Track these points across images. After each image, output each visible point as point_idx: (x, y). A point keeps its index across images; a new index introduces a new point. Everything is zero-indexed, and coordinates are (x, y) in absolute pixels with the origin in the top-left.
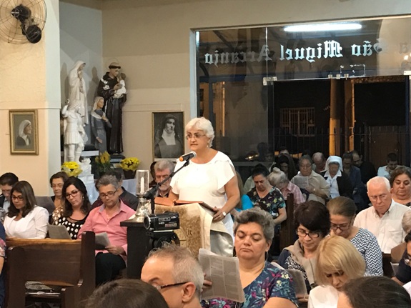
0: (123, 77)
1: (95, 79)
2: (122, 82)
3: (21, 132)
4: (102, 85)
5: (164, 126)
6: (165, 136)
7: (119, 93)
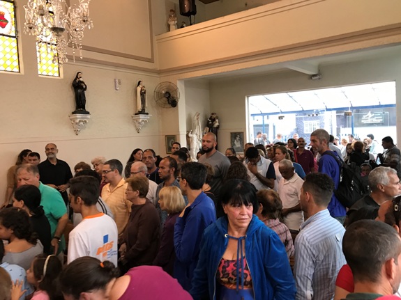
0: (217, 118)
1: (206, 119)
2: (217, 120)
3: (170, 145)
4: (209, 121)
5: (235, 138)
6: (235, 142)
7: (216, 124)
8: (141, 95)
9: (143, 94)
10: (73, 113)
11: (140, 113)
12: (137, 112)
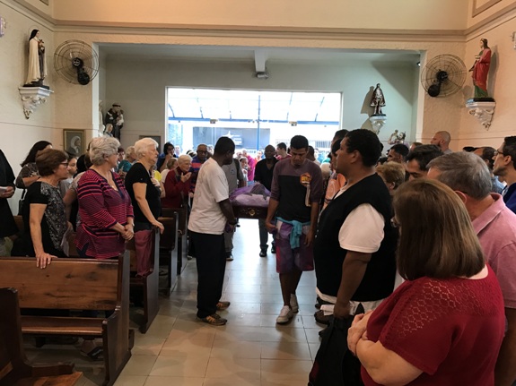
2: (121, 116)
4: (108, 116)
8: (39, 54)
9: (41, 53)
11: (35, 84)
12: (29, 81)
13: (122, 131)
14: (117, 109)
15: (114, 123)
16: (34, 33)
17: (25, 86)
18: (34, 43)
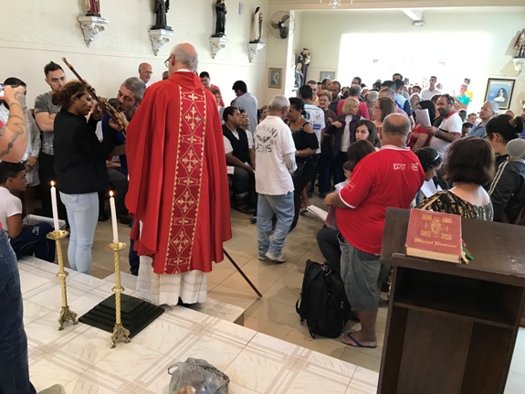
2: (309, 57)
3: (274, 78)
4: (300, 57)
9: (260, 22)
10: (213, 36)
11: (256, 42)
12: (253, 40)
13: (308, 68)
14: (306, 52)
15: (303, 62)
16: (258, 9)
17: (251, 42)
18: (257, 16)
